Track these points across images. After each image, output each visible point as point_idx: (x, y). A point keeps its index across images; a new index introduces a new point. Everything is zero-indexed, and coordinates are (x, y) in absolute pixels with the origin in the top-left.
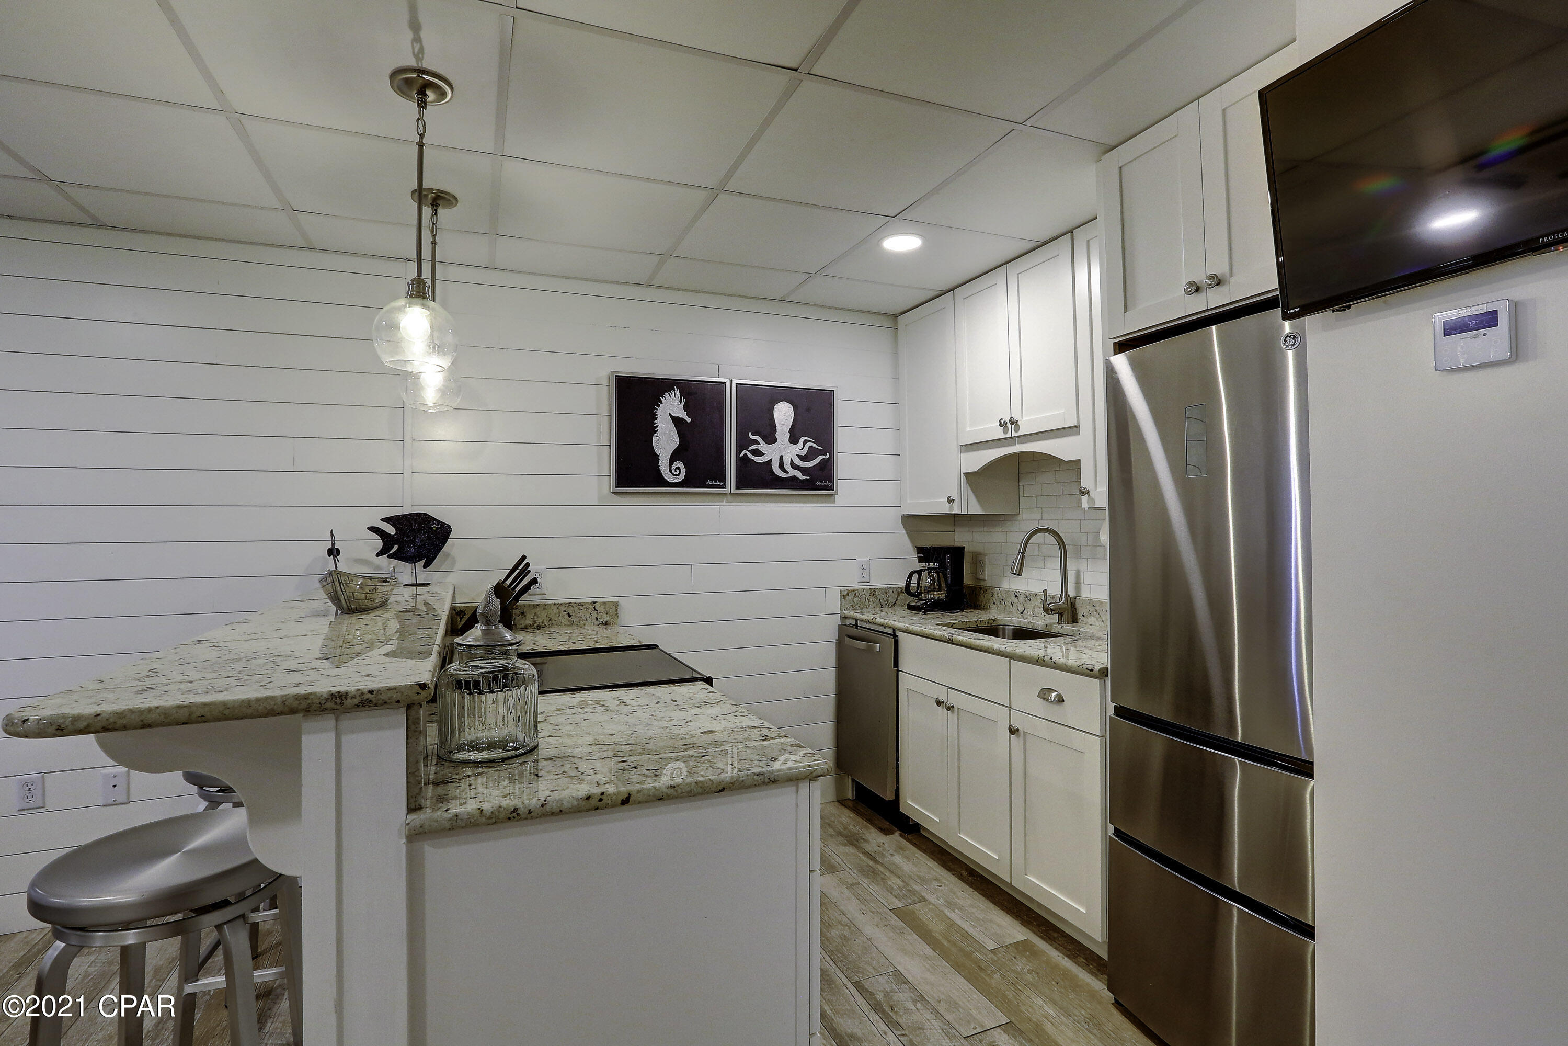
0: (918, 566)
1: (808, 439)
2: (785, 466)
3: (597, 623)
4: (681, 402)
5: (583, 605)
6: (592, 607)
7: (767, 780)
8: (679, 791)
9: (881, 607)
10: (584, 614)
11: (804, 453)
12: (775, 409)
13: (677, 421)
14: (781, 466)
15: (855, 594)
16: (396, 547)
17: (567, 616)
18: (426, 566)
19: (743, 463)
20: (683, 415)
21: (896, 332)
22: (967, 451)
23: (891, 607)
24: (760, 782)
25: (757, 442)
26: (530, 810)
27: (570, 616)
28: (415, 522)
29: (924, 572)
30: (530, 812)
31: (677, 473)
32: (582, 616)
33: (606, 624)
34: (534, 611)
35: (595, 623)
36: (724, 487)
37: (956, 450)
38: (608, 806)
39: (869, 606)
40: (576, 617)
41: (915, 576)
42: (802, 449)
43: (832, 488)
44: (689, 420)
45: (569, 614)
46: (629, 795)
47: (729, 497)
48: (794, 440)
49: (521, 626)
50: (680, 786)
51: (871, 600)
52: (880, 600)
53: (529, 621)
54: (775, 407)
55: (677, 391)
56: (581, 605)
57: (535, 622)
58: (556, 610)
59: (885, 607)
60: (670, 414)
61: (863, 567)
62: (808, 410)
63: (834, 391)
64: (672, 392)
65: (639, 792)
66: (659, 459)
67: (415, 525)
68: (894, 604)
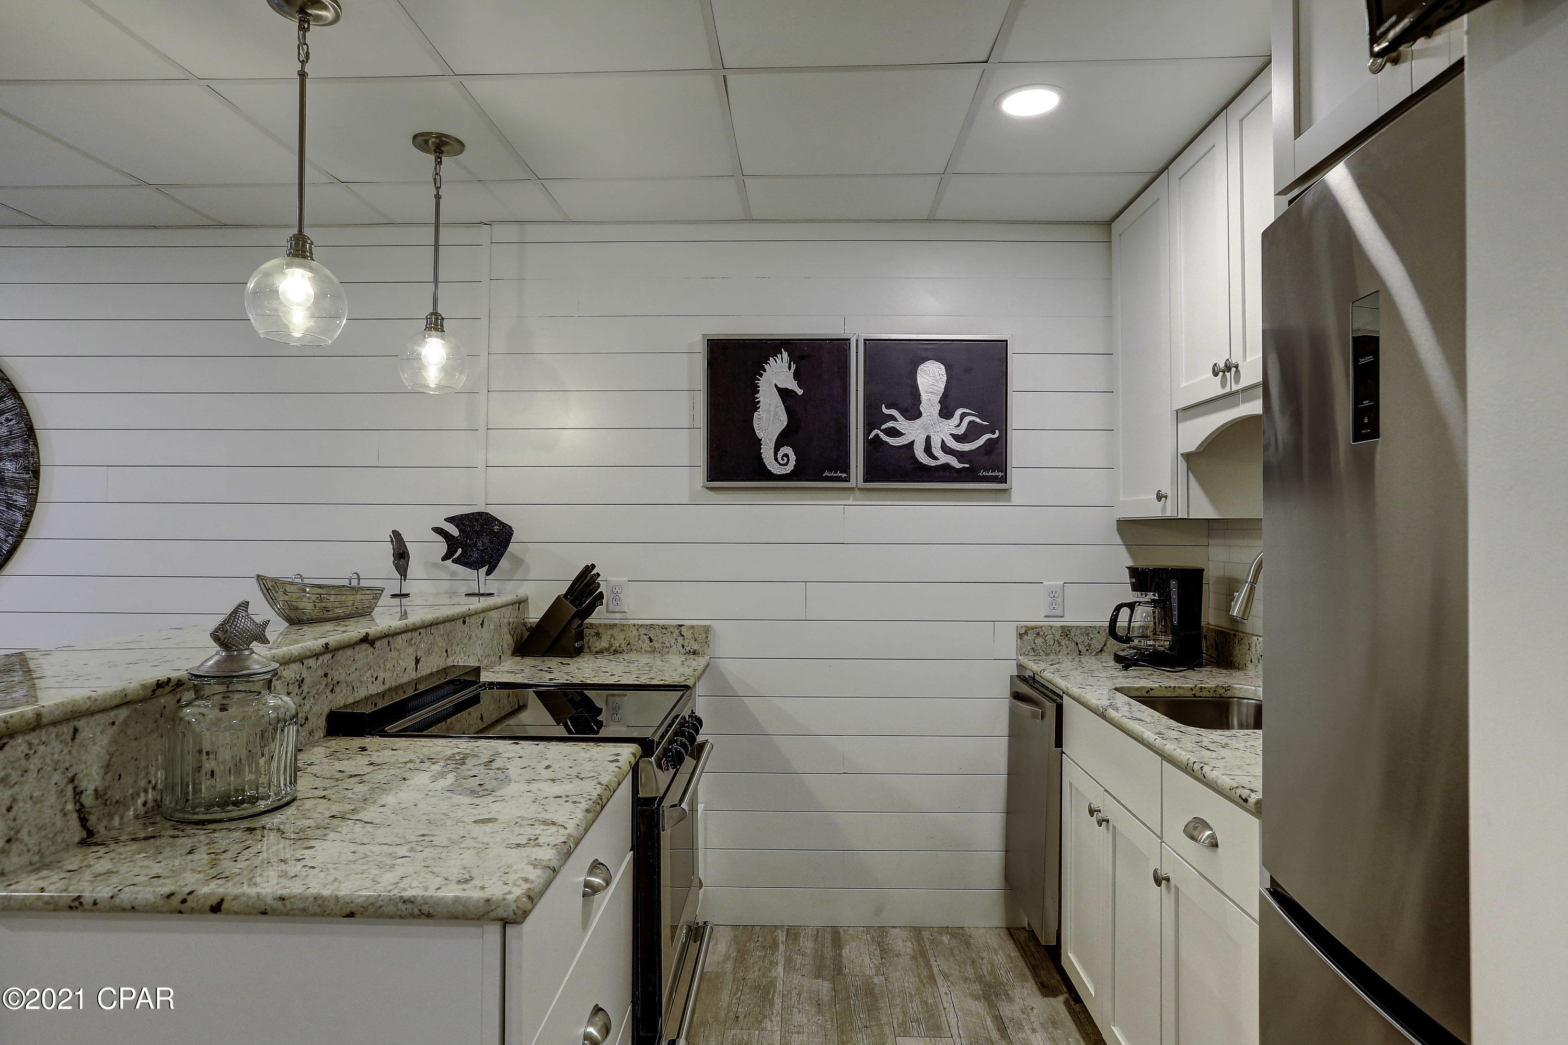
0: (1130, 596)
1: (968, 411)
2: (933, 450)
3: (683, 651)
4: (790, 368)
5: (666, 628)
6: (677, 631)
7: (416, 911)
8: (289, 906)
9: (1080, 655)
10: (668, 640)
11: (961, 431)
12: (919, 371)
13: (785, 394)
14: (928, 450)
15: (1038, 634)
16: (460, 551)
17: (647, 641)
18: (489, 573)
19: (874, 446)
20: (793, 385)
21: (1110, 249)
22: (1185, 419)
23: (1096, 654)
24: (406, 913)
25: (893, 418)
26: (95, 901)
27: (651, 641)
28: (478, 523)
29: (1139, 605)
30: (95, 903)
31: (785, 462)
32: (666, 642)
33: (694, 653)
34: (610, 632)
35: (681, 651)
36: (847, 480)
37: (1168, 418)
38: (192, 911)
39: (1060, 651)
40: (658, 642)
41: (1125, 612)
42: (959, 426)
43: (1004, 480)
44: (800, 392)
45: (650, 637)
46: (222, 900)
47: (857, 493)
48: (946, 413)
49: (595, 650)
50: (291, 900)
51: (1062, 643)
52: (1077, 644)
53: (604, 644)
54: (919, 368)
55: (785, 355)
56: (664, 627)
57: (611, 646)
58: (635, 633)
59: (1085, 655)
60: (776, 386)
61: (1053, 595)
62: (968, 370)
63: (1007, 341)
64: (779, 356)
65: (236, 897)
66: (761, 444)
67: (477, 526)
68: (1101, 651)
